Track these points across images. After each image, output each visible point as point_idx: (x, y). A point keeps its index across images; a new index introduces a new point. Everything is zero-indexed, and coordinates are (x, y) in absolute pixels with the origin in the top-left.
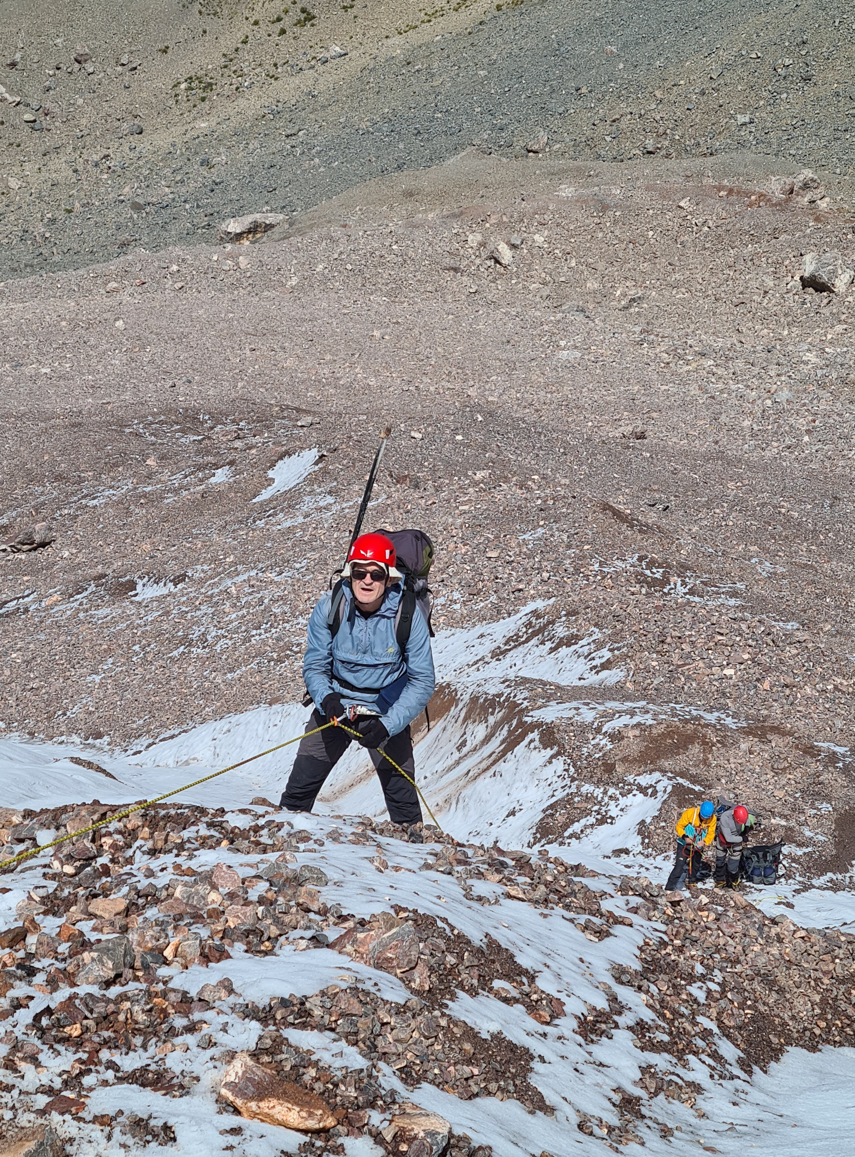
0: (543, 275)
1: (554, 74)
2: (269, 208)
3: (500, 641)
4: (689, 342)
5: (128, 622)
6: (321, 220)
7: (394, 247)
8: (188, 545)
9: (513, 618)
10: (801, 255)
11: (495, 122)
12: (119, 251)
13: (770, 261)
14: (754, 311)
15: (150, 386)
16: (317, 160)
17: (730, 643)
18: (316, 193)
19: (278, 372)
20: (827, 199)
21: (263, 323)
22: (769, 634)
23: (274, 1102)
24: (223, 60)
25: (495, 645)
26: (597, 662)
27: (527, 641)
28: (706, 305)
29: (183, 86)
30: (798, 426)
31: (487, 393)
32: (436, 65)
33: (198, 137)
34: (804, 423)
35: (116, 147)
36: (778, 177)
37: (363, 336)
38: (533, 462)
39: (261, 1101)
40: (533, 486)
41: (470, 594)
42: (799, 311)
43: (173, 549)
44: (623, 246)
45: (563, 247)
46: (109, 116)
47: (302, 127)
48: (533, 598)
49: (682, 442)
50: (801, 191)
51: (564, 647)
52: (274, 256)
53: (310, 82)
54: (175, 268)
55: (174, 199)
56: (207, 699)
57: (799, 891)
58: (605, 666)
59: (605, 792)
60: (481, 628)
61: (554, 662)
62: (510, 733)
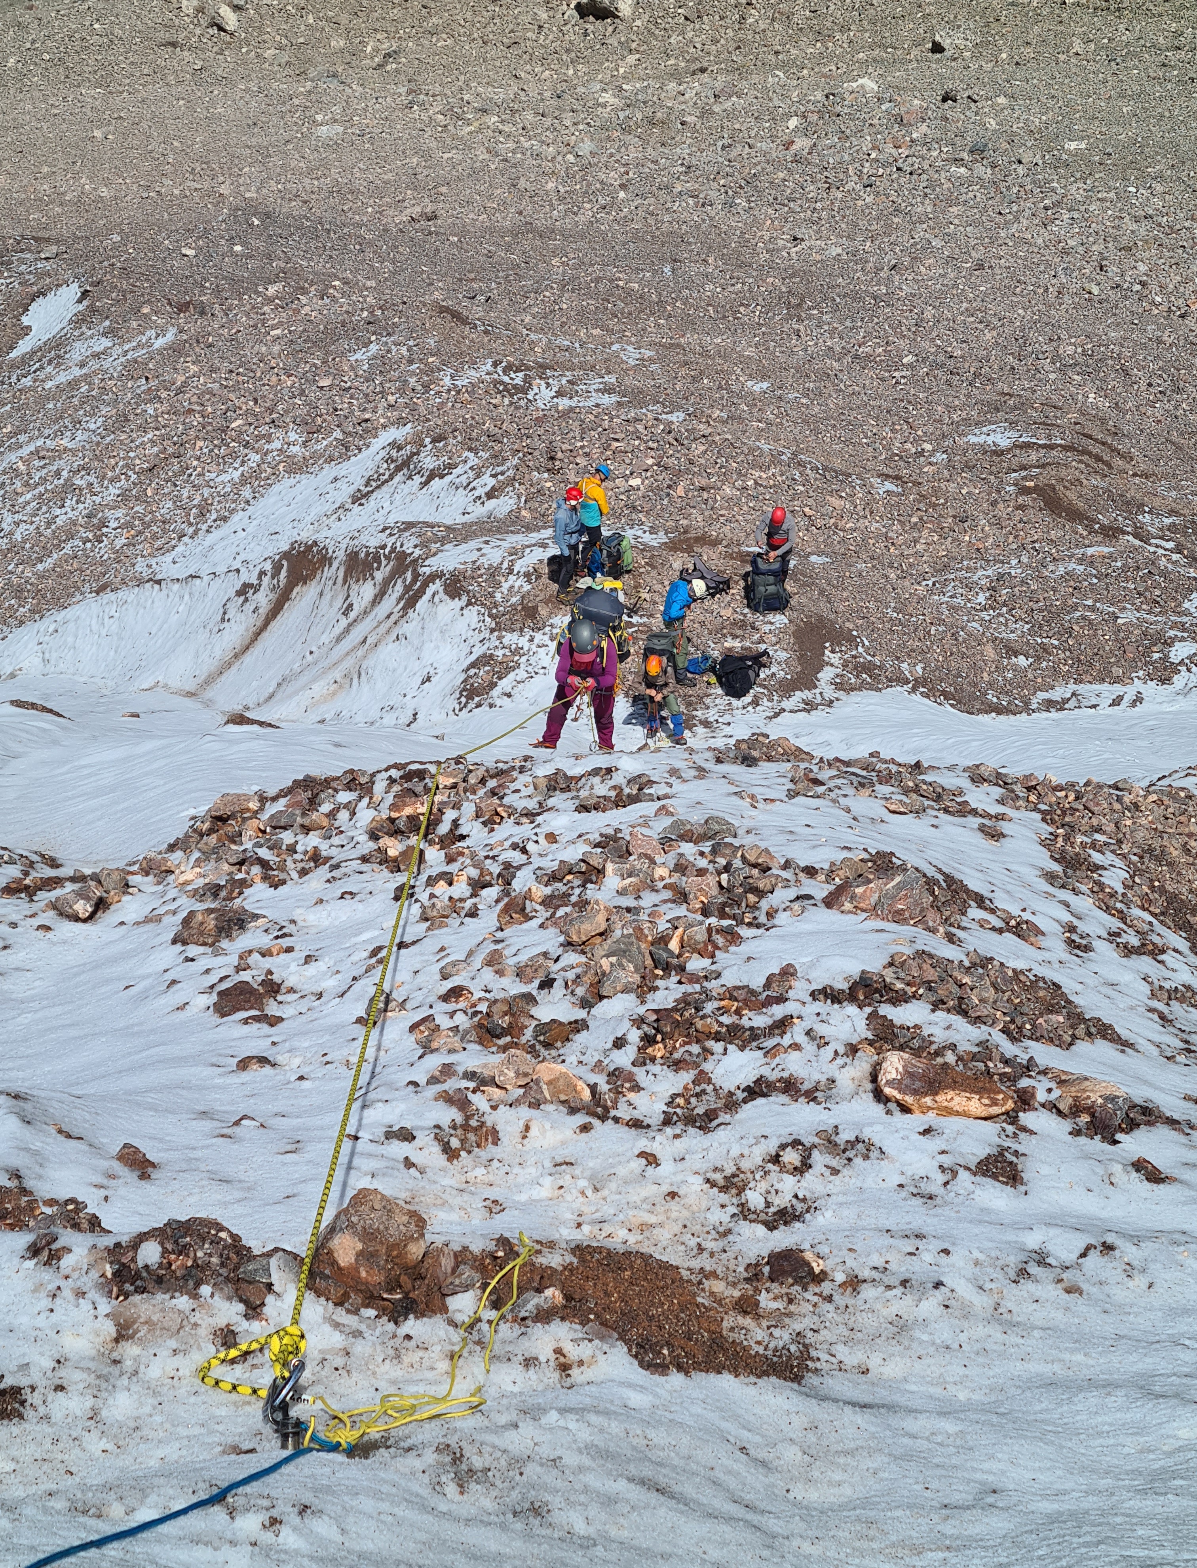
0: (278, 38)
3: (359, 483)
4: (466, 98)
7: (96, 26)
9: (365, 453)
14: (530, 51)
17: (629, 449)
22: (669, 433)
23: (951, 1094)
25: (354, 487)
26: (480, 492)
27: (391, 478)
28: (472, 50)
30: (609, 181)
34: (616, 176)
37: (83, 140)
38: (327, 266)
39: (937, 1094)
40: (337, 294)
42: (582, 45)
48: (384, 427)
49: (481, 218)
51: (437, 479)
56: (19, 598)
57: (770, 718)
58: (490, 495)
59: (531, 640)
60: (330, 471)
61: (428, 498)
62: (407, 589)
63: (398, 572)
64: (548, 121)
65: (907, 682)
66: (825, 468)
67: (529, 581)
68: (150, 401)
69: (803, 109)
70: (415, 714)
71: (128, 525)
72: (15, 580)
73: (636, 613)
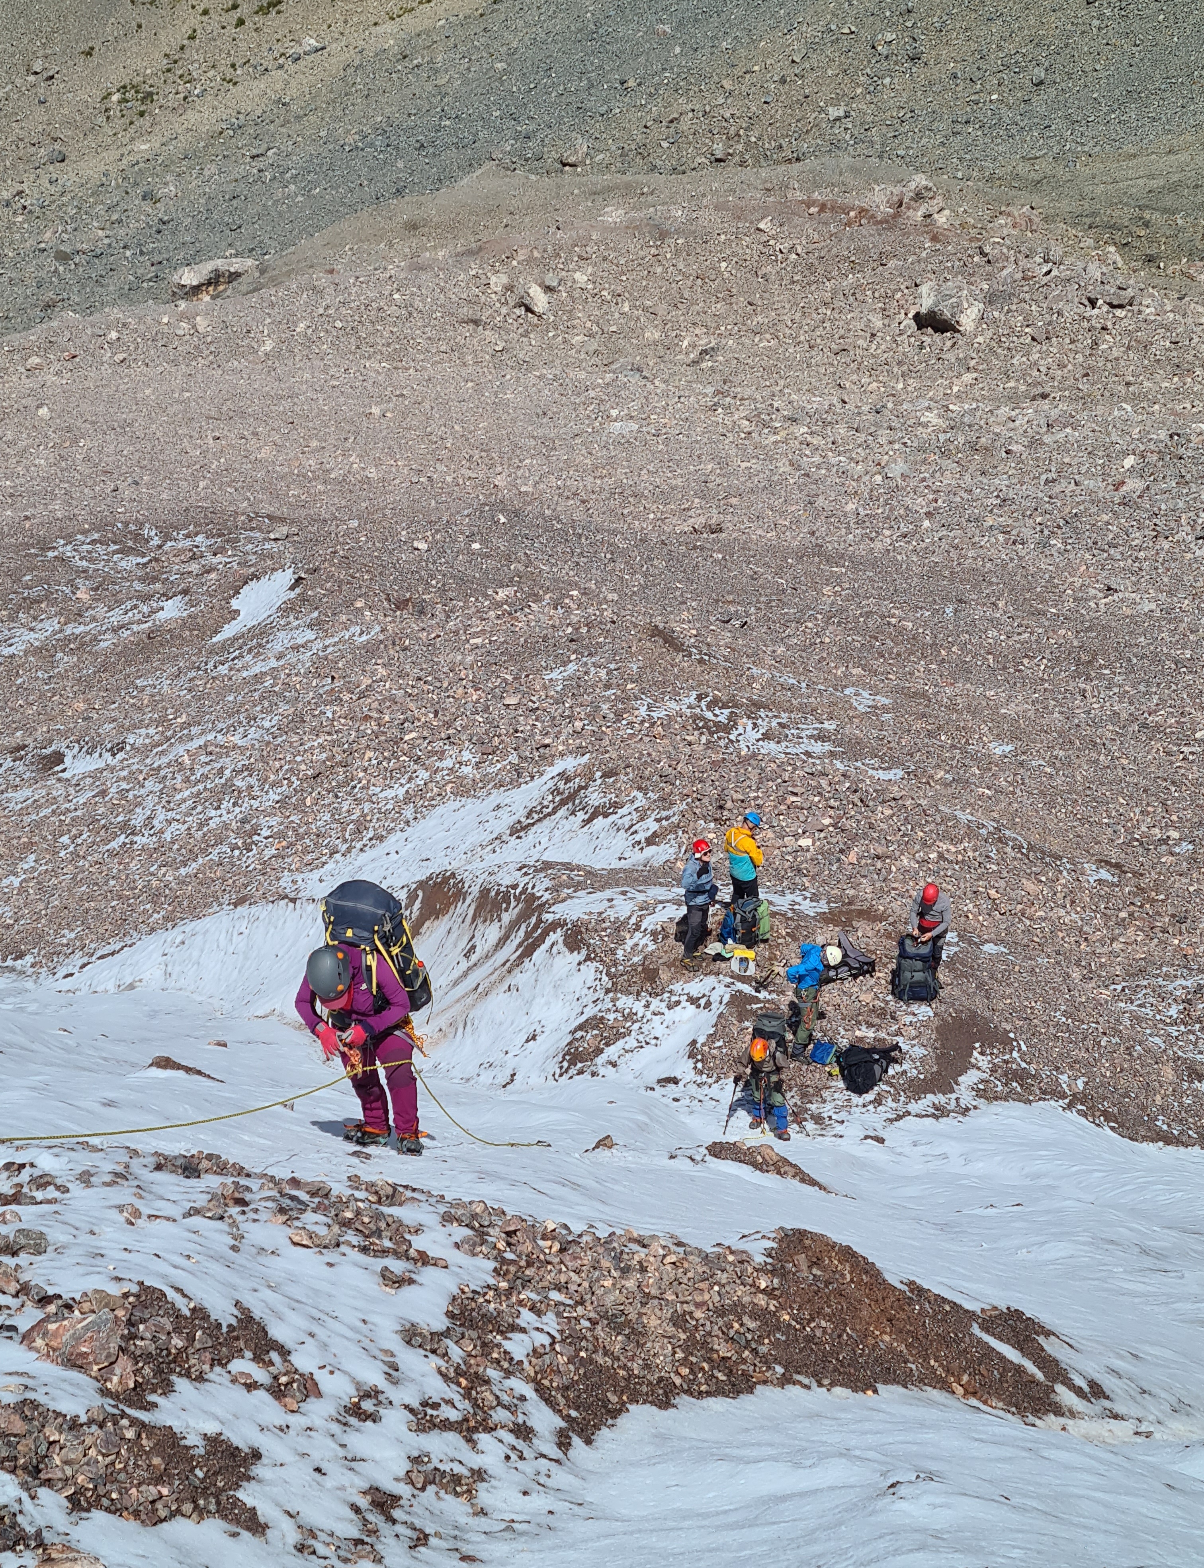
0: (589, 324)
1: (592, 63)
2: (233, 251)
3: (521, 814)
4: (776, 405)
5: (55, 807)
6: (301, 265)
7: (396, 296)
8: (132, 701)
9: (538, 781)
10: (916, 285)
11: (519, 128)
12: (42, 314)
13: (877, 295)
14: (859, 360)
15: (86, 491)
16: (292, 187)
17: (806, 805)
18: (294, 229)
19: (250, 466)
20: (947, 212)
21: (229, 403)
22: (856, 791)
24: (165, 62)
25: (515, 818)
26: (641, 836)
27: (554, 811)
28: (798, 354)
29: (115, 98)
30: (915, 508)
31: (519, 481)
32: (440, 58)
33: (138, 163)
34: (924, 503)
35: (31, 179)
36: (883, 186)
37: (359, 415)
38: (571, 573)
40: (571, 604)
41: (483, 754)
42: (916, 358)
43: (113, 706)
44: (689, 283)
45: (613, 287)
46: (21, 140)
47: (272, 145)
48: (562, 755)
49: (769, 535)
50: (912, 203)
51: (600, 818)
52: (242, 314)
53: (279, 86)
54: (114, 335)
55: (110, 245)
56: (155, 903)
57: (891, 1121)
58: (651, 841)
59: (647, 1006)
60: (497, 797)
61: (587, 837)
62: (528, 935)
63: (523, 917)
64: (861, 437)
65: (1063, 1096)
66: (1031, 848)
67: (655, 941)
68: (331, 703)
69: (1142, 448)
70: (513, 1075)
71: (281, 835)
72: (154, 883)
73: (765, 988)
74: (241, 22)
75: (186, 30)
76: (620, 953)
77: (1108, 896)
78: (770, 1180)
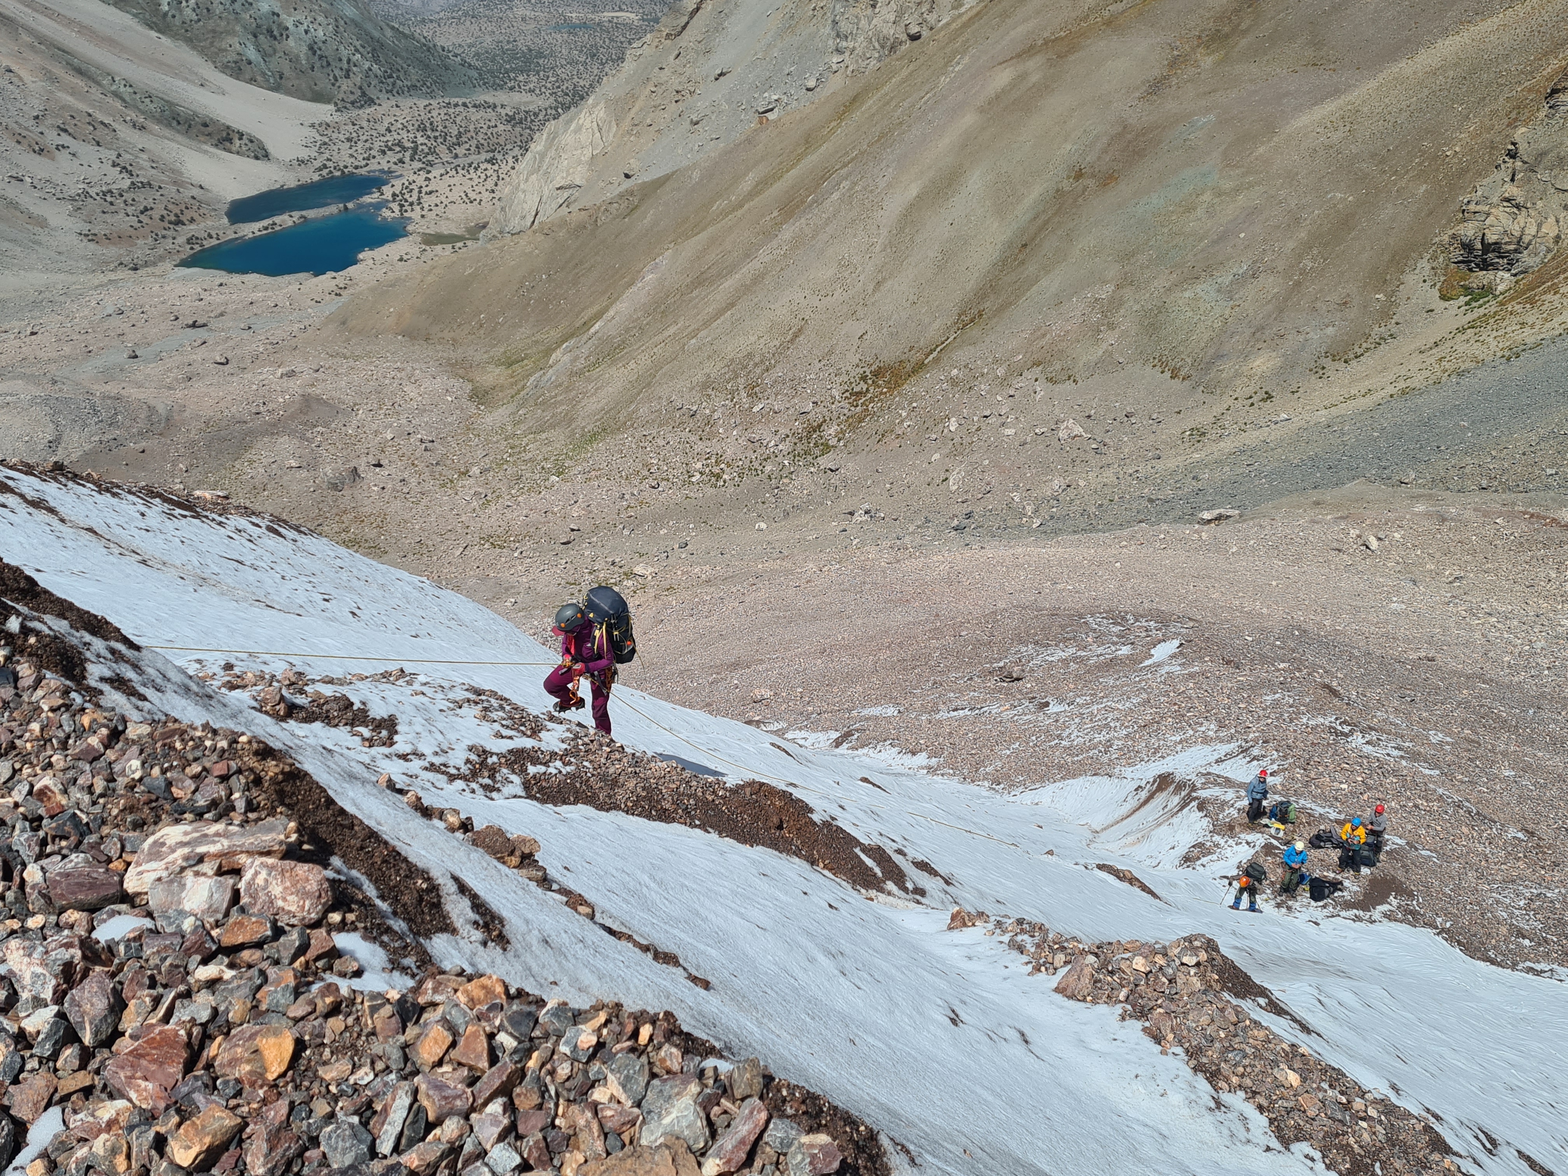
0: (1398, 558)
1: (1424, 437)
2: (1230, 506)
4: (1483, 606)
6: (1259, 515)
7: (1301, 534)
11: (1381, 464)
16: (1264, 480)
18: (1260, 499)
24: (1214, 419)
29: (1187, 433)
32: (1346, 428)
33: (1193, 463)
35: (1143, 466)
41: (1220, 727)
44: (1454, 544)
45: (1413, 542)
46: (1142, 448)
47: (1257, 461)
49: (1458, 666)
52: (1226, 534)
53: (1265, 434)
54: (1162, 536)
55: (1173, 498)
56: (1060, 770)
59: (1226, 842)
63: (1188, 794)
67: (1237, 813)
71: (1121, 750)
72: (1062, 762)
74: (1252, 404)
75: (1226, 406)
76: (1221, 816)
77: (1515, 846)
78: (1125, 885)
